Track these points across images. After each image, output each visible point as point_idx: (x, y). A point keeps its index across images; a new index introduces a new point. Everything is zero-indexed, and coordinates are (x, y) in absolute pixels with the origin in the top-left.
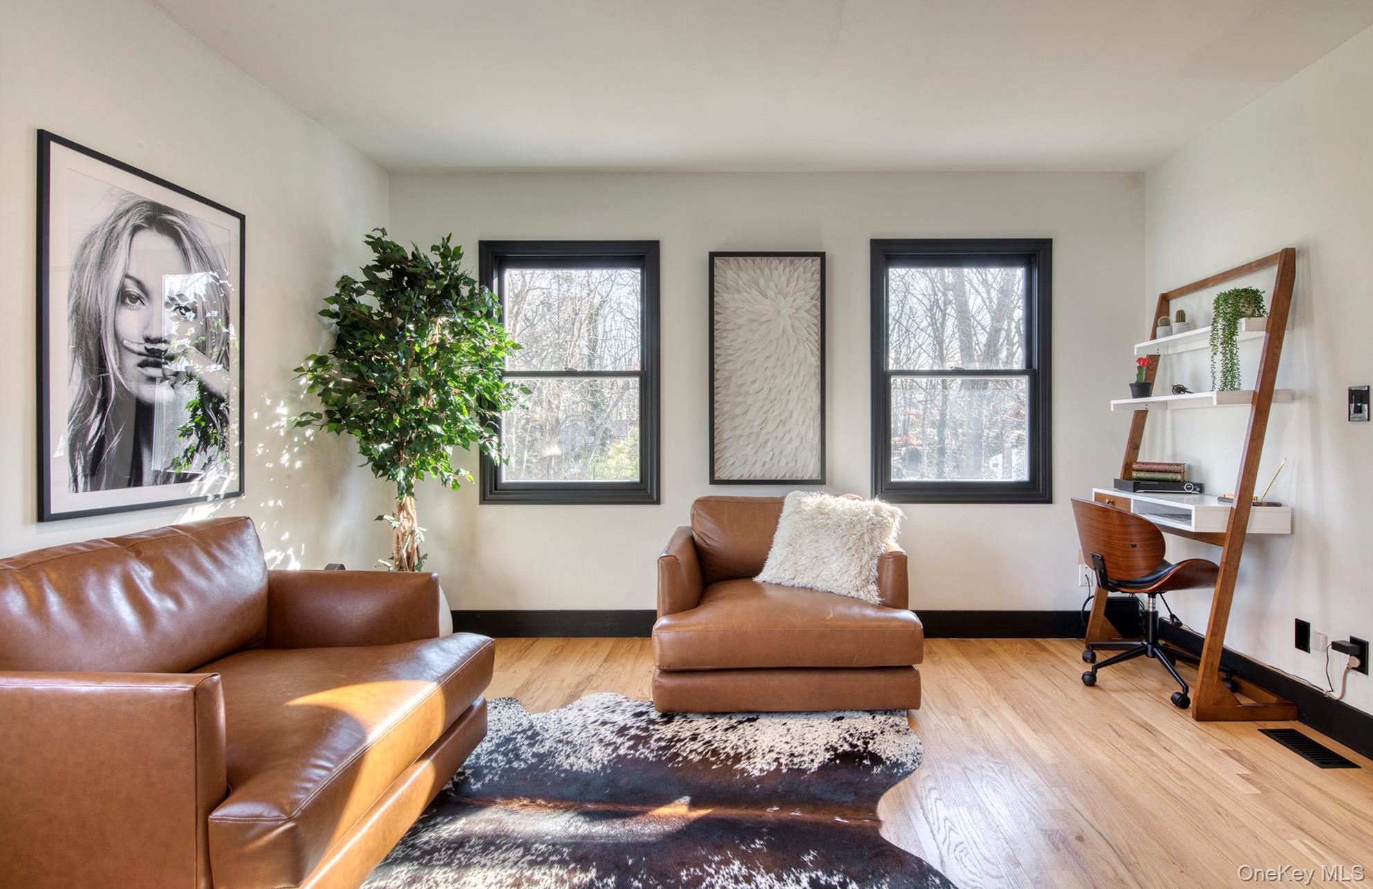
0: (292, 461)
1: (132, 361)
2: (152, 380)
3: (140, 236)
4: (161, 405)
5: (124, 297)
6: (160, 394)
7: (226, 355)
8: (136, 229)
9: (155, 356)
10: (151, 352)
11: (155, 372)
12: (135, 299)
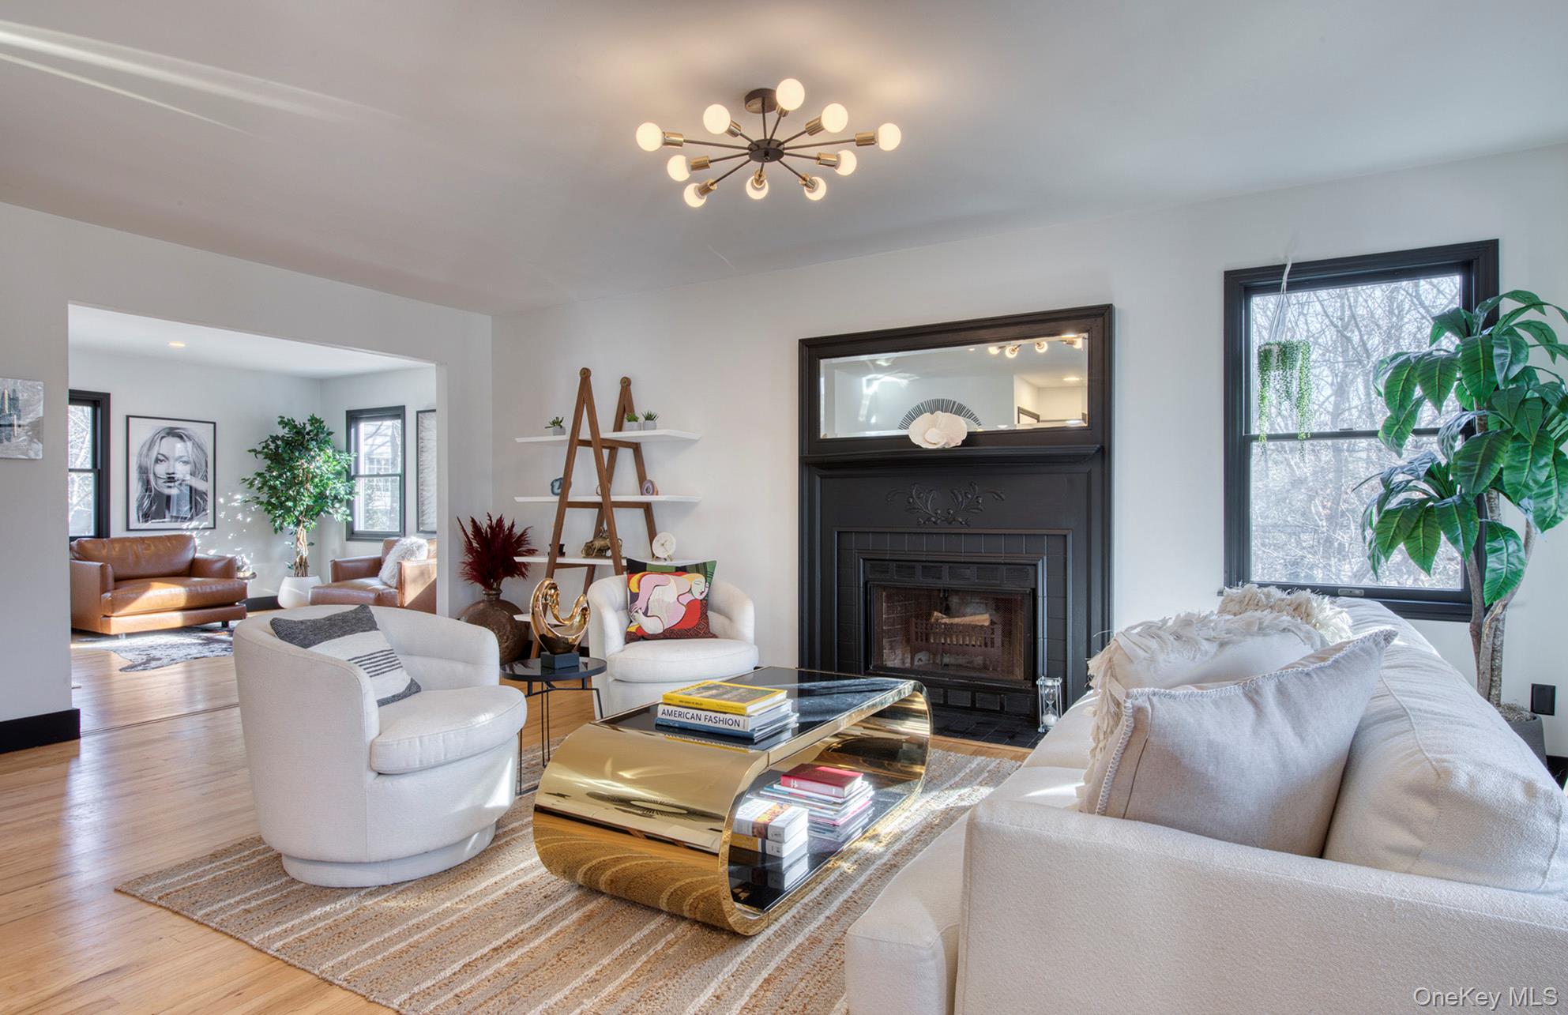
0: (245, 518)
1: (160, 482)
2: (170, 487)
3: (164, 440)
4: (174, 496)
5: (157, 460)
6: (174, 492)
7: (206, 476)
8: (162, 438)
9: (171, 479)
10: (169, 478)
11: (172, 484)
12: (161, 461)
